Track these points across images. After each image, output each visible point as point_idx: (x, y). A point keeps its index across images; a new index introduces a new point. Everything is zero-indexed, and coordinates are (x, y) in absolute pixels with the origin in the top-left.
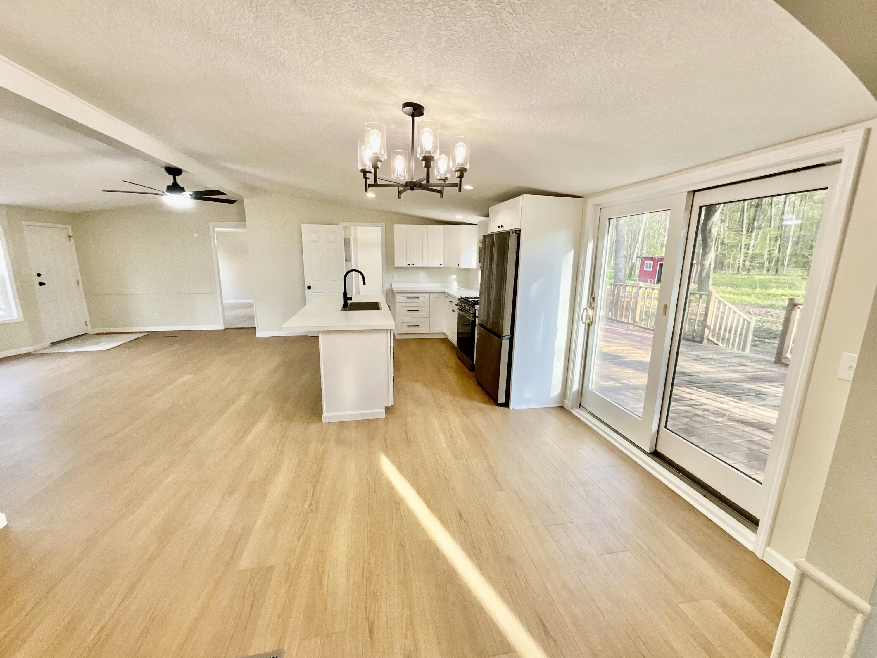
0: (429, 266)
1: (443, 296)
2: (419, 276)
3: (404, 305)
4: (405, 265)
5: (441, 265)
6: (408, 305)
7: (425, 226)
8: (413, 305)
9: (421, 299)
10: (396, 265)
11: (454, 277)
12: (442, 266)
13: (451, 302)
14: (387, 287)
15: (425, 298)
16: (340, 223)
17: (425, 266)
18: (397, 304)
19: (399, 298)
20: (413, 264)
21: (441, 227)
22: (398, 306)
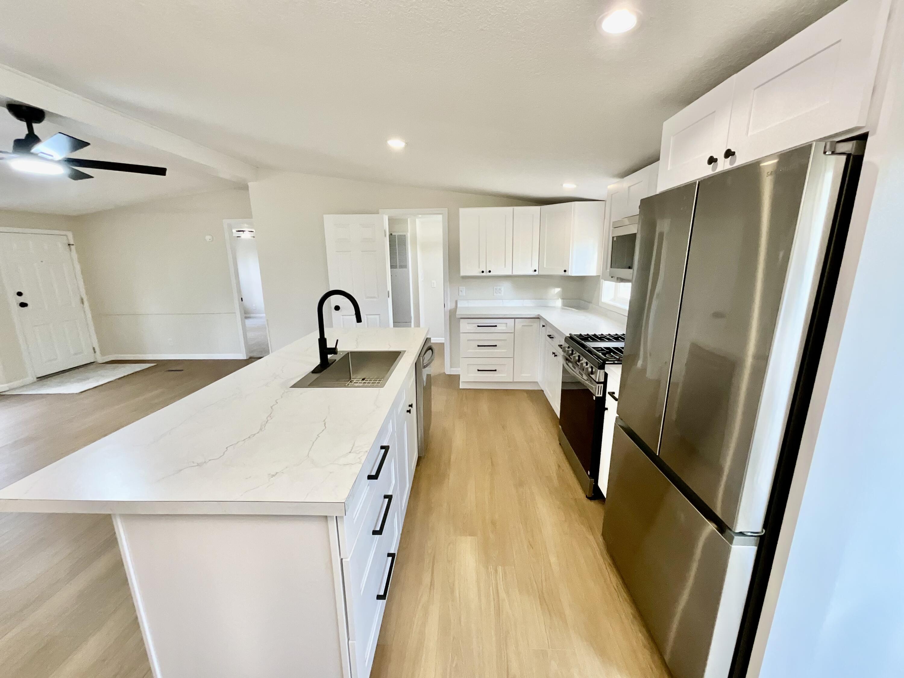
0: (515, 273)
1: (536, 325)
2: (500, 289)
3: (472, 336)
4: (476, 272)
5: (535, 271)
6: (478, 336)
7: (510, 209)
8: (487, 337)
9: (500, 328)
10: (462, 274)
11: (558, 290)
12: (537, 273)
13: (549, 336)
14: (450, 306)
15: (507, 326)
16: (380, 211)
17: (509, 273)
18: (461, 335)
19: (465, 326)
20: (490, 272)
21: (536, 209)
22: (463, 338)
